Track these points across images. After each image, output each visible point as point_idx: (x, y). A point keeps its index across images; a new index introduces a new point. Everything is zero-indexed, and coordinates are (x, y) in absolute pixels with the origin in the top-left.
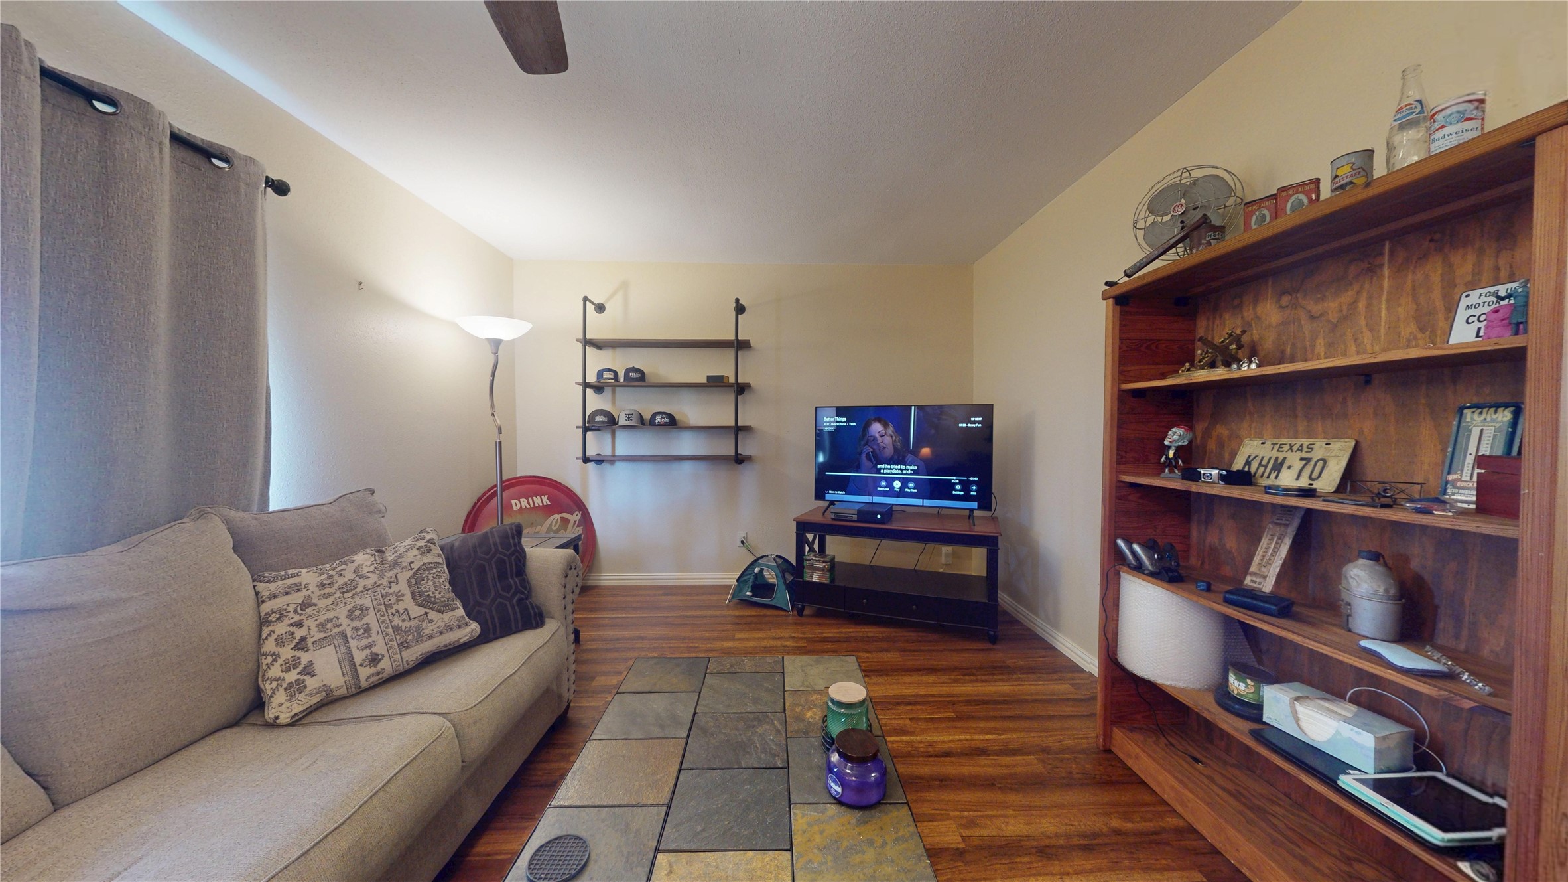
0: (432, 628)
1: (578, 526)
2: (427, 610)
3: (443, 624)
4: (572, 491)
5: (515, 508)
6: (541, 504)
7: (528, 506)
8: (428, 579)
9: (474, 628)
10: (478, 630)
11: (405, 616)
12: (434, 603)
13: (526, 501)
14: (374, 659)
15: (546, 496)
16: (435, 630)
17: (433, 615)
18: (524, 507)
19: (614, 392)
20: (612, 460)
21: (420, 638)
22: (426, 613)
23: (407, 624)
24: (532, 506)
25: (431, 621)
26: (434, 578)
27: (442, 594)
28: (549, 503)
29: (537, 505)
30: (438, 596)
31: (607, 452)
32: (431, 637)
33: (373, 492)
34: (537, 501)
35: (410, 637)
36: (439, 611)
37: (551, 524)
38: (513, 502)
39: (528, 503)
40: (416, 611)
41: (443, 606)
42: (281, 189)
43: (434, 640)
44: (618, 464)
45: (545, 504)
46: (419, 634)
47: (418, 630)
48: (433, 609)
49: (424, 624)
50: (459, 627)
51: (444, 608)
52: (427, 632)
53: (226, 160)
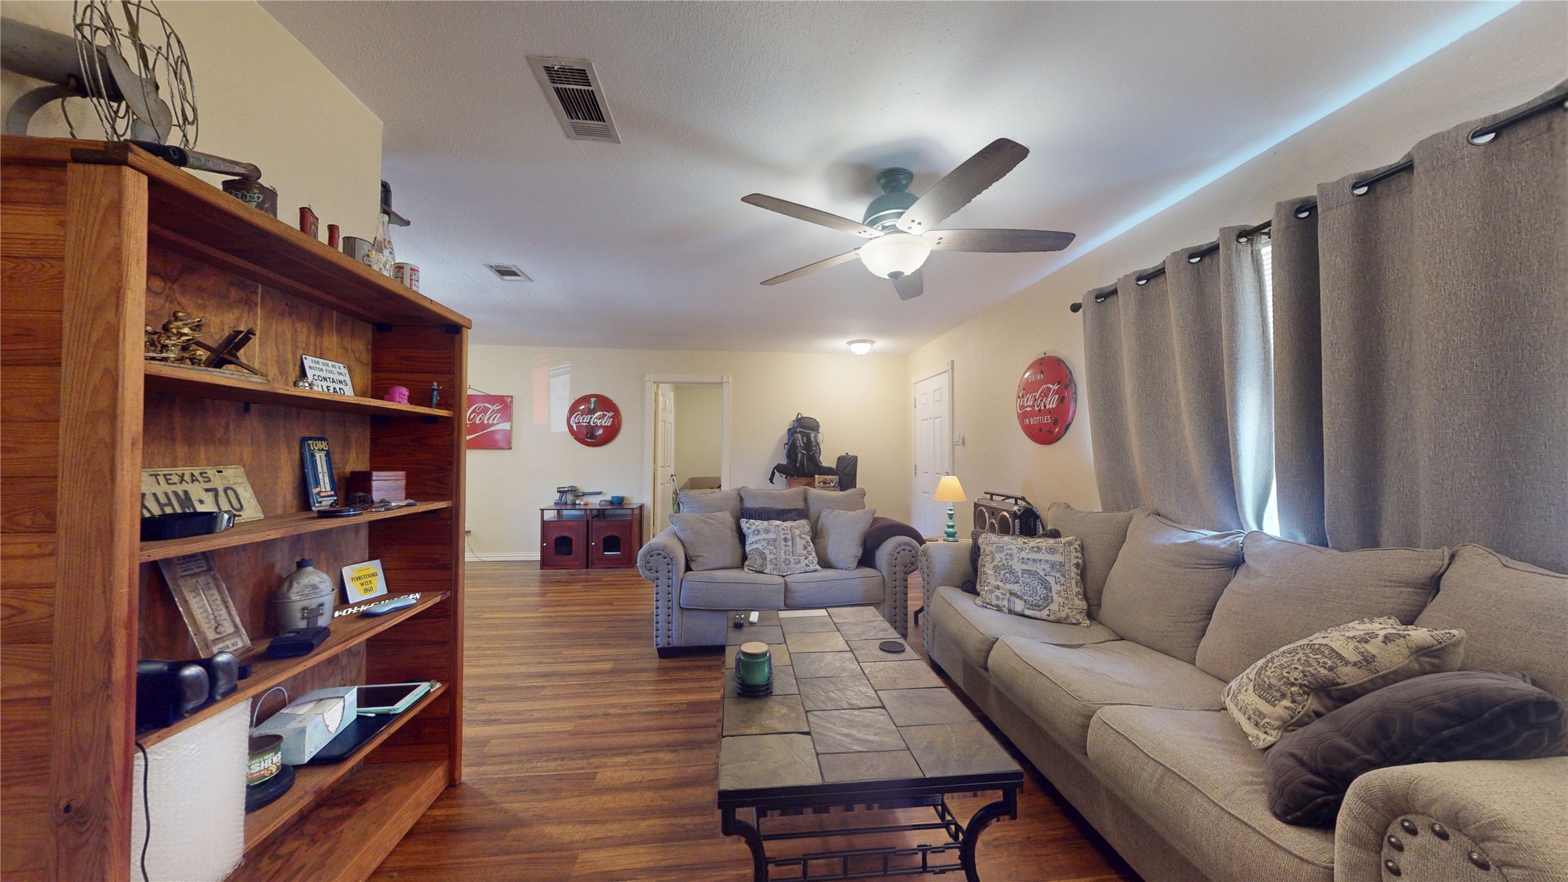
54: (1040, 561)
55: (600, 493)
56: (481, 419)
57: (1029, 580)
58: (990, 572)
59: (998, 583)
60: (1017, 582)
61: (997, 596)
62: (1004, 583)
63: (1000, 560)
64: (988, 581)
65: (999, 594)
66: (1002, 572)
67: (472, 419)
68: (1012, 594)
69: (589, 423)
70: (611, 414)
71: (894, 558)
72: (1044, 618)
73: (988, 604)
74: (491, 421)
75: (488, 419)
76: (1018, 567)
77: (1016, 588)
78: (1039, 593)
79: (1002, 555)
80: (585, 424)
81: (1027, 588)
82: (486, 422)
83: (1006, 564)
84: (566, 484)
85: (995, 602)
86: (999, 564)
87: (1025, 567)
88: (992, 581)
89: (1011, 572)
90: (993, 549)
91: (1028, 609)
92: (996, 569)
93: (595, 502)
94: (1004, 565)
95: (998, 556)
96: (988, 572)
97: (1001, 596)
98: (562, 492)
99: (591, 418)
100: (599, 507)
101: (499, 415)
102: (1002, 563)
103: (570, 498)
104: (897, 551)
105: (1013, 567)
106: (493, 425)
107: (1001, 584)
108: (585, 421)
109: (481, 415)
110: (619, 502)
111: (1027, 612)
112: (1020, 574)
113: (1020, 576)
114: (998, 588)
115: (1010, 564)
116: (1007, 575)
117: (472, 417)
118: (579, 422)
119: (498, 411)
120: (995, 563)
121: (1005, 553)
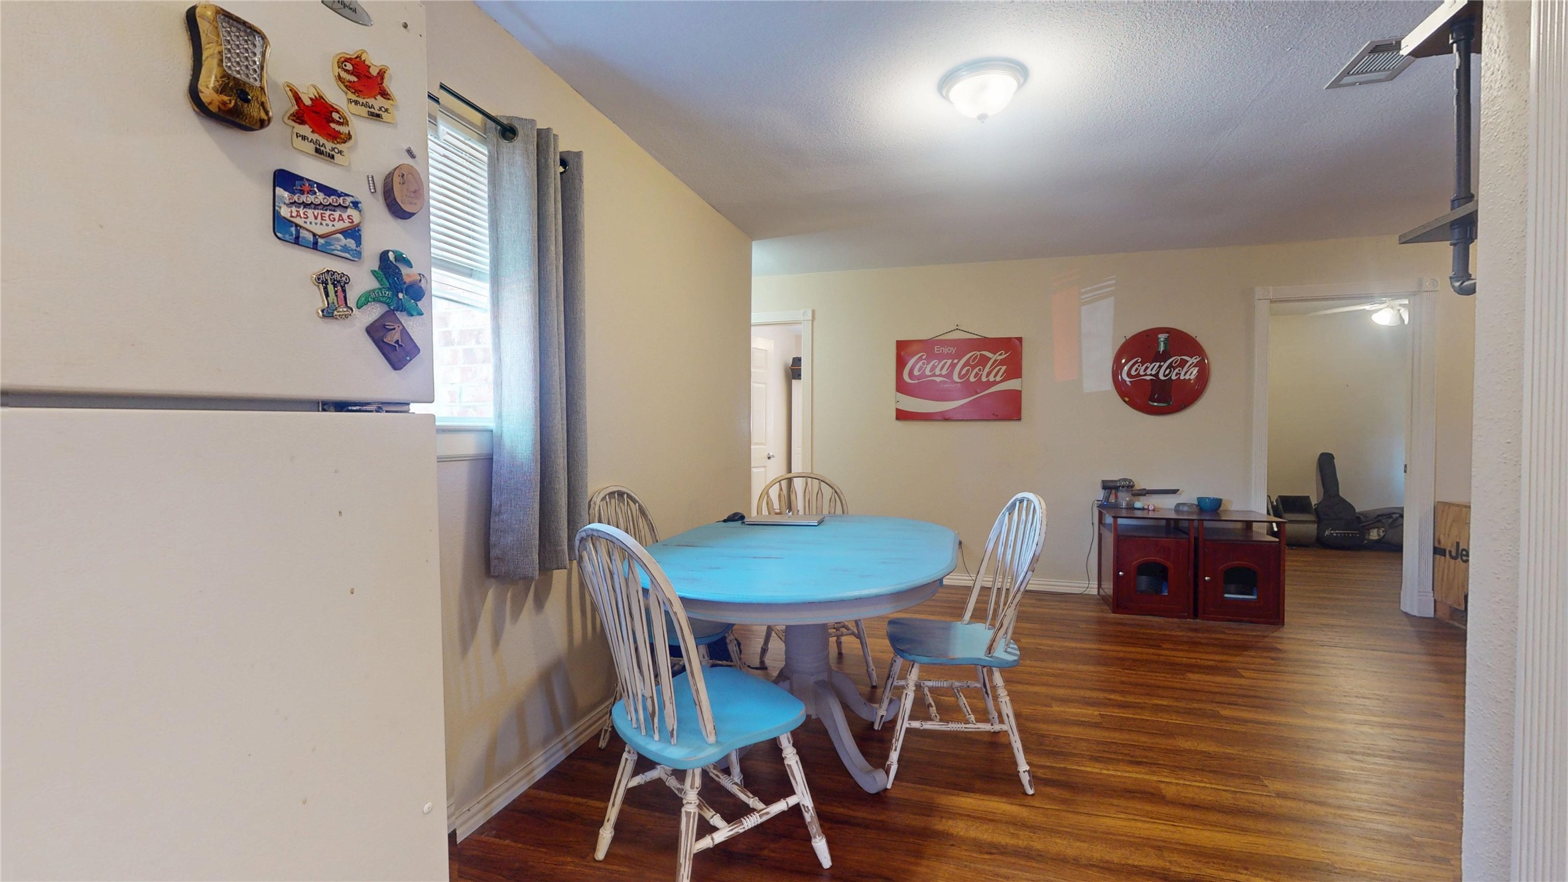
55: (1174, 492)
56: (977, 374)
67: (965, 375)
69: (1156, 375)
70: (1195, 360)
74: (991, 378)
75: (988, 375)
80: (1148, 378)
82: (984, 379)
84: (1114, 476)
93: (1165, 506)
98: (1109, 487)
99: (1160, 367)
100: (1173, 516)
101: (1004, 368)
103: (1124, 498)
106: (995, 383)
108: (1149, 372)
109: (977, 370)
110: (1210, 508)
117: (964, 372)
118: (1138, 375)
119: (1002, 362)
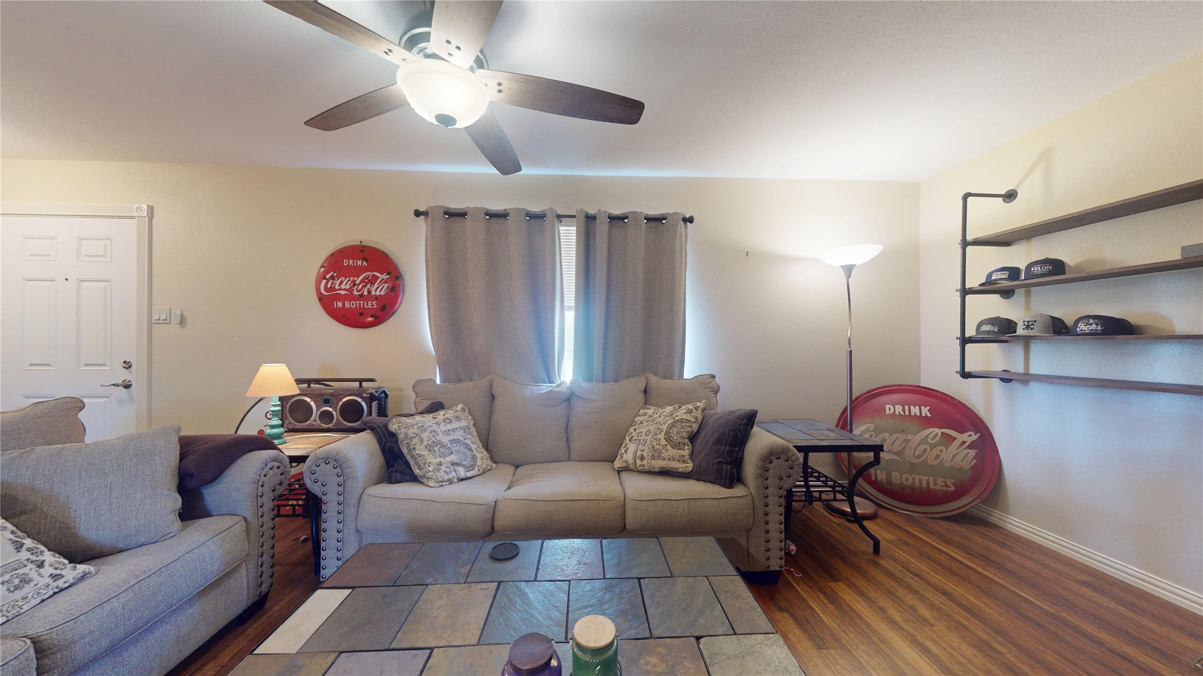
0: (666, 454)
1: (969, 447)
2: (667, 444)
3: (671, 455)
4: (968, 408)
5: (887, 412)
6: (918, 414)
7: (902, 413)
8: (677, 427)
9: (689, 466)
10: (690, 469)
11: (658, 442)
12: (671, 441)
13: (901, 408)
14: (642, 458)
15: (928, 408)
16: (667, 456)
17: (669, 447)
18: (897, 413)
19: (1028, 294)
20: (1026, 378)
21: (660, 457)
22: (666, 445)
23: (657, 447)
24: (907, 413)
25: (667, 450)
26: (680, 428)
27: (677, 438)
28: (929, 415)
29: (913, 414)
30: (675, 438)
31: (1019, 368)
32: (664, 459)
33: (713, 377)
34: (915, 410)
35: (656, 454)
36: (672, 446)
37: (927, 436)
38: (887, 407)
39: (904, 410)
40: (663, 442)
41: (675, 445)
42: (690, 220)
43: (665, 461)
44: (1033, 385)
45: (924, 415)
46: (660, 454)
47: (660, 453)
48: (669, 444)
49: (664, 450)
50: (679, 461)
51: (677, 446)
52: (663, 455)
53: (665, 219)
54: (456, 429)
57: (458, 448)
58: (425, 453)
59: (438, 460)
60: (452, 453)
61: (445, 472)
62: (443, 458)
63: (428, 439)
64: (428, 461)
65: (445, 469)
66: (436, 449)
68: (453, 464)
71: (261, 483)
72: (477, 474)
73: (442, 482)
76: (445, 440)
77: (453, 458)
78: (468, 455)
79: (427, 433)
81: (460, 455)
83: (436, 441)
85: (446, 477)
86: (430, 442)
87: (450, 438)
88: (430, 459)
89: (443, 446)
90: (415, 430)
91: (468, 471)
92: (429, 448)
94: (434, 442)
95: (425, 436)
96: (423, 453)
97: (448, 470)
102: (431, 441)
104: (264, 473)
105: (442, 441)
107: (442, 459)
111: (469, 474)
112: (449, 445)
113: (451, 447)
114: (440, 464)
115: (438, 439)
116: (441, 450)
120: (425, 443)
121: (429, 431)
